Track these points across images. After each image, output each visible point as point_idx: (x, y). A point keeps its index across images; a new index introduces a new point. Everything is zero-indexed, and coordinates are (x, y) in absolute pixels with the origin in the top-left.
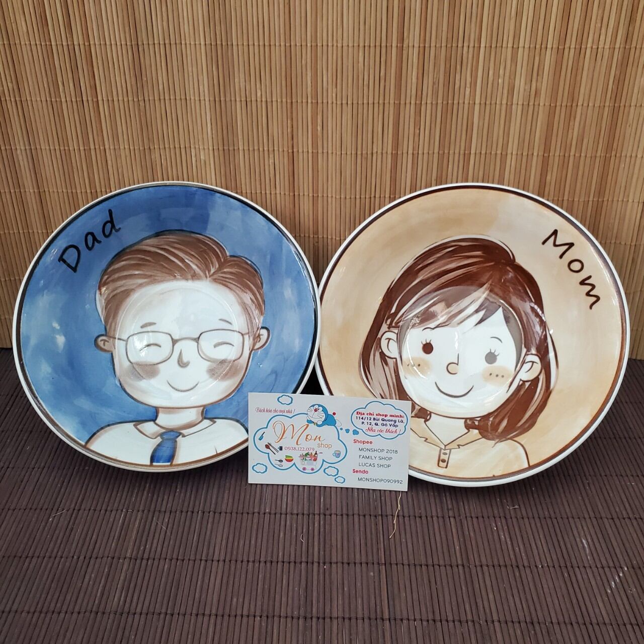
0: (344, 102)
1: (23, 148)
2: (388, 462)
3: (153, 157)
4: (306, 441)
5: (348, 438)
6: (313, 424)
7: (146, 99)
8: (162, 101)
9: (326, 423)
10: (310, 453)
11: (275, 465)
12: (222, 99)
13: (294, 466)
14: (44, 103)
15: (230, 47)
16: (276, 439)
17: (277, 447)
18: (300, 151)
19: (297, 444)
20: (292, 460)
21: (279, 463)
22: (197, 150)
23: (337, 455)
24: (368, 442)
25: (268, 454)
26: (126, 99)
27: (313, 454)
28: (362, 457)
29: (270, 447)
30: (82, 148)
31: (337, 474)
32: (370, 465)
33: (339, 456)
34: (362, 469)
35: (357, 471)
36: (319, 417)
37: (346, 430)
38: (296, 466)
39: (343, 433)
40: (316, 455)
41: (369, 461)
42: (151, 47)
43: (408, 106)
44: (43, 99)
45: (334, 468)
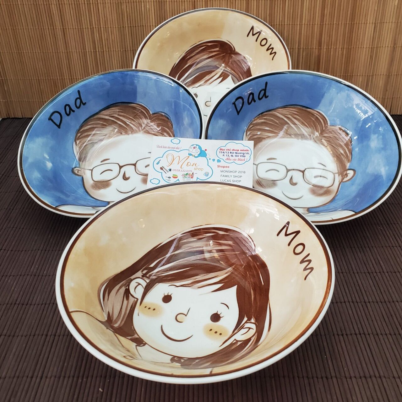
2: (239, 179)
4: (187, 166)
5: (214, 165)
6: (192, 156)
9: (200, 155)
10: (189, 174)
16: (168, 164)
17: (168, 169)
19: (181, 168)
20: (177, 177)
21: (168, 179)
25: (162, 173)
28: (222, 176)
29: (164, 169)
33: (208, 175)
36: (196, 152)
37: (213, 160)
39: (211, 162)
40: (193, 175)
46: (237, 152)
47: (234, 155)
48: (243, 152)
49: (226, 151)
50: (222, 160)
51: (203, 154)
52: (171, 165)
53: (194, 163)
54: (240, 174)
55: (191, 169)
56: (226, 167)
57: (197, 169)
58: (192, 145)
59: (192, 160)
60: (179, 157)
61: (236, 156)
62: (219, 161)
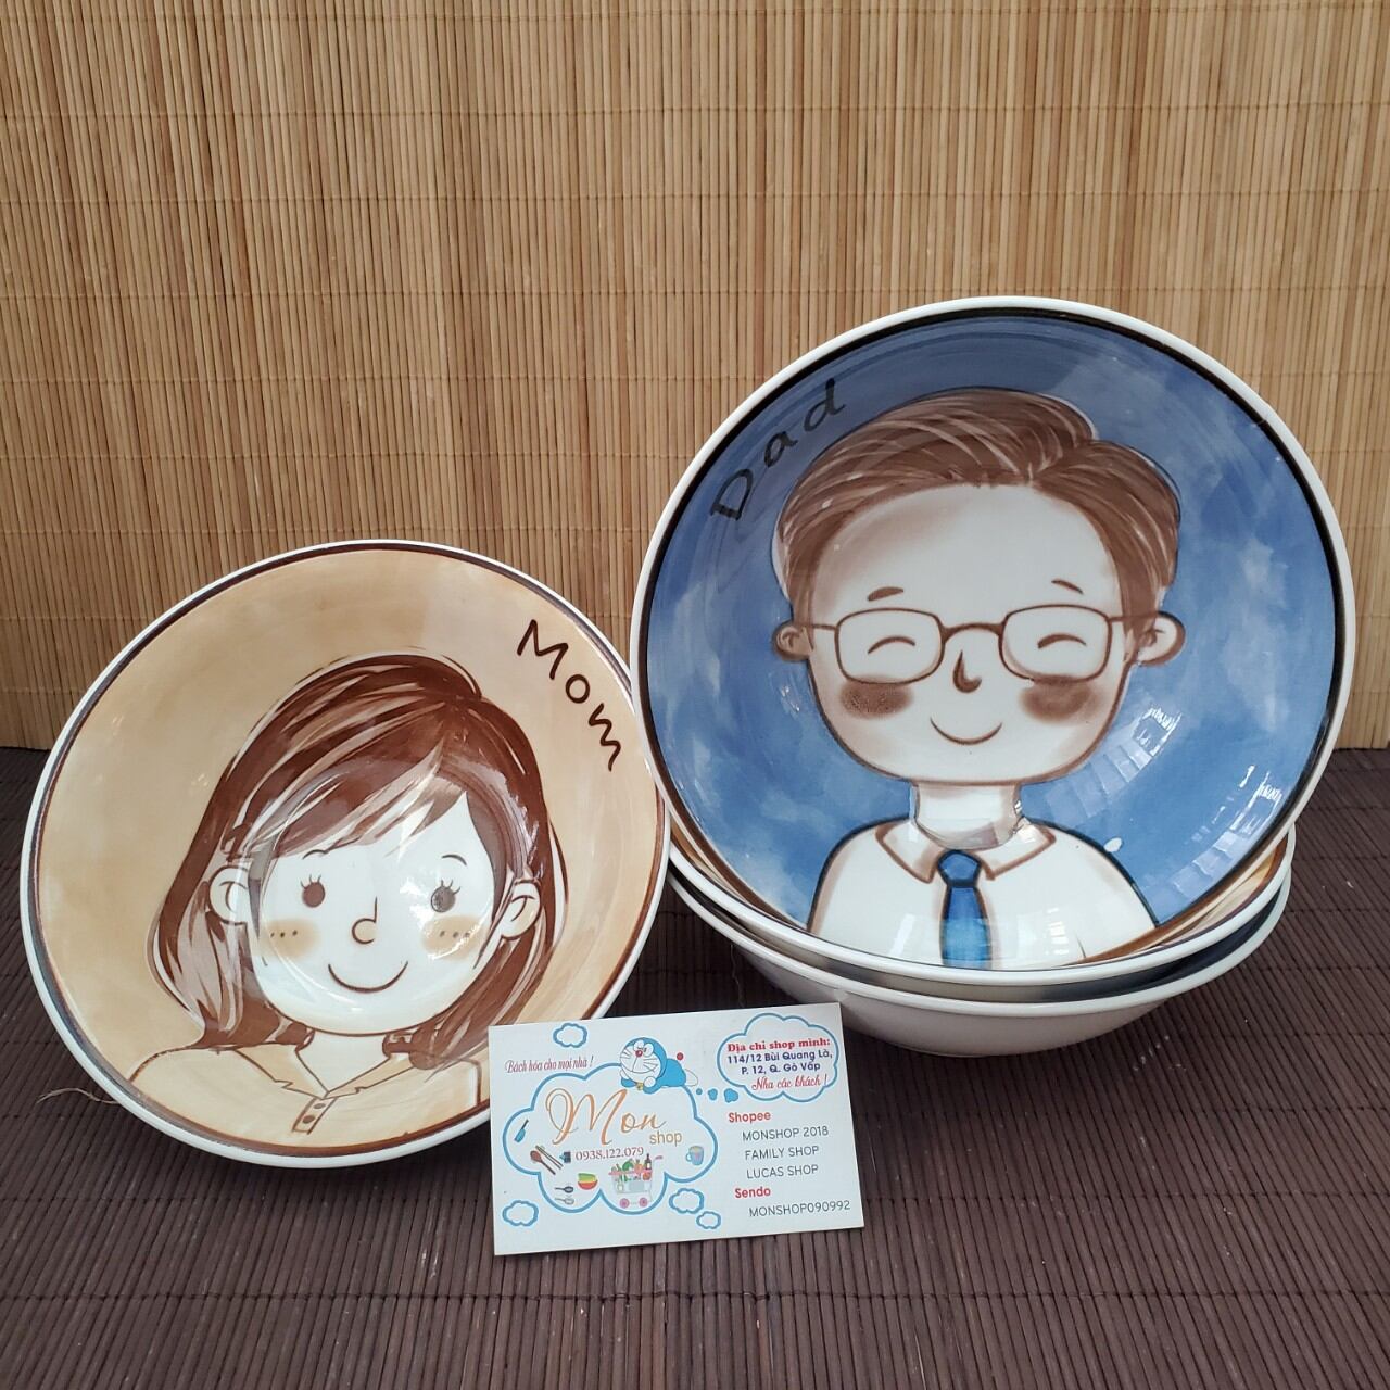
0: (669, 290)
1: (117, 380)
2: (810, 1160)
3: (343, 394)
4: (623, 1130)
5: (716, 1111)
6: (635, 1088)
7: (335, 292)
8: (362, 297)
9: (663, 1080)
10: (635, 1162)
11: (556, 1202)
12: (465, 291)
13: (600, 1198)
14: (159, 301)
15: (477, 202)
18: (598, 377)
19: (603, 1142)
21: (564, 1195)
22: (421, 381)
23: (696, 1156)
25: (538, 1173)
26: (299, 293)
27: (642, 1163)
28: (751, 1153)
30: (220, 379)
31: (702, 1206)
32: (773, 1172)
33: (701, 1163)
34: (755, 1184)
35: (744, 1194)
36: (646, 1072)
37: (709, 1093)
38: (604, 1198)
40: (649, 1166)
41: (768, 1163)
42: (345, 204)
43: (777, 296)
44: (158, 294)
45: (693, 1191)
46: (790, 1052)
47: (780, 1063)
48: (808, 1049)
49: (749, 1052)
50: (740, 1091)
51: (672, 1073)
52: (568, 1135)
53: (646, 1117)
54: (810, 1141)
55: (637, 1142)
56: (760, 1116)
57: (661, 1138)
58: (628, 1045)
59: (636, 1101)
60: (590, 1096)
61: (787, 1068)
62: (731, 1096)
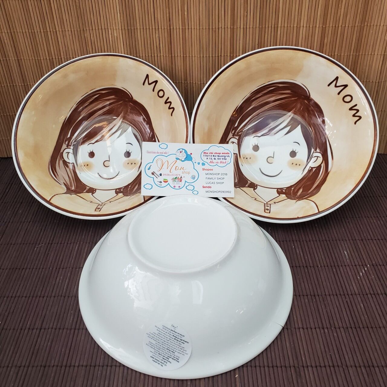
2: (222, 181)
4: (175, 170)
5: (199, 168)
6: (179, 160)
9: (186, 159)
10: (178, 178)
11: (158, 185)
13: (168, 185)
16: (158, 169)
17: (158, 174)
19: (170, 172)
20: (167, 182)
21: (160, 183)
23: (193, 177)
24: (210, 170)
25: (153, 178)
27: (180, 178)
28: (207, 178)
29: (155, 174)
31: (194, 189)
32: (212, 183)
33: (194, 179)
34: (208, 185)
35: (205, 187)
36: (183, 156)
37: (198, 163)
38: (169, 185)
39: (196, 165)
40: (181, 179)
41: (212, 181)
45: (192, 185)
46: (219, 155)
47: (217, 158)
48: (224, 155)
49: (209, 154)
50: (206, 163)
51: (189, 157)
52: (161, 170)
53: (182, 167)
54: (223, 176)
55: (179, 173)
57: (185, 172)
58: (178, 150)
60: (168, 161)
62: (203, 164)
